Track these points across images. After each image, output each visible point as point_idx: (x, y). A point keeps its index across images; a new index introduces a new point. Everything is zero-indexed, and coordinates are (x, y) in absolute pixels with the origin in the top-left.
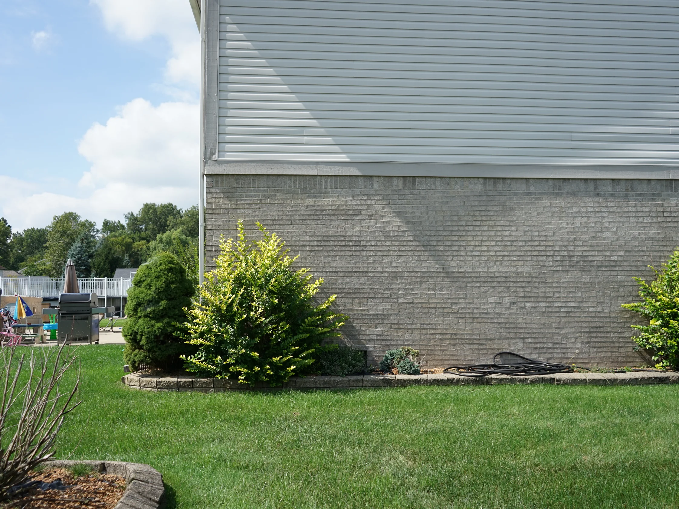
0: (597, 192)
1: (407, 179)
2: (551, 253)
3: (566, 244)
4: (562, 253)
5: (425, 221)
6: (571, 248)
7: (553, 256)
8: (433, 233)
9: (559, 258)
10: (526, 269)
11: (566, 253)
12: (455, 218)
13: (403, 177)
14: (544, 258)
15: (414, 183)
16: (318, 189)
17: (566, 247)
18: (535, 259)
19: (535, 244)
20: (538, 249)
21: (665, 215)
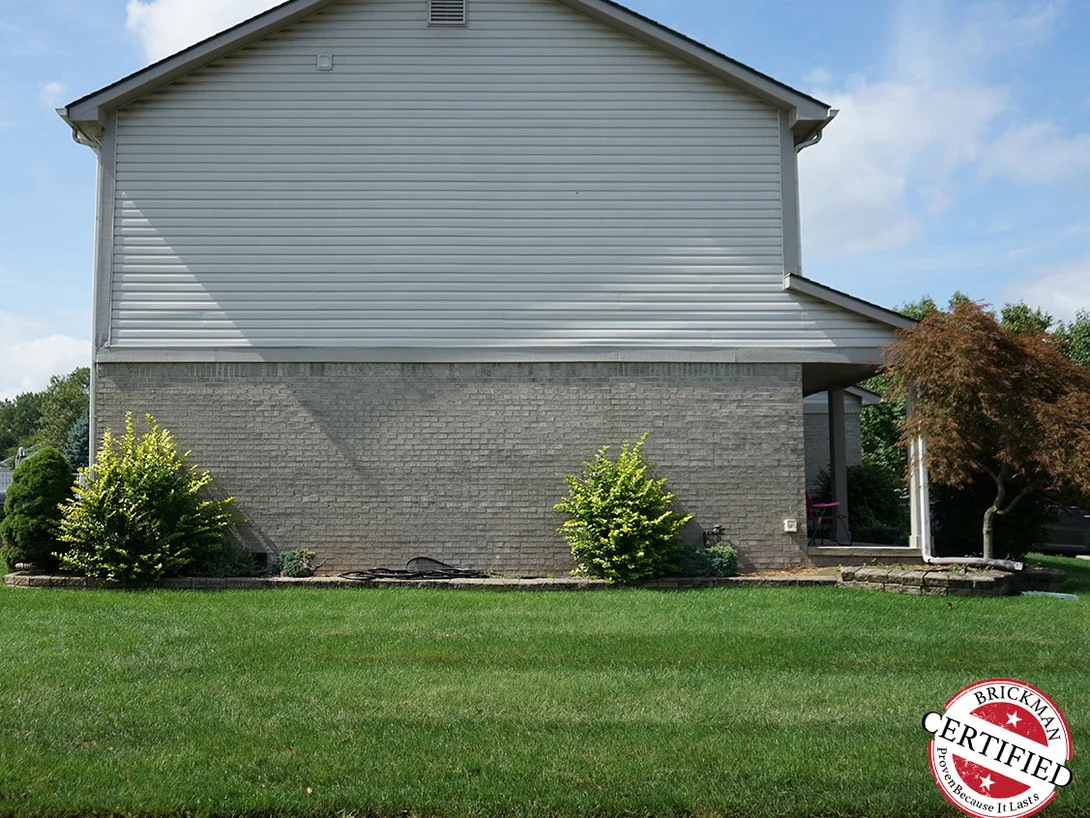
0: (533, 377)
1: (315, 366)
2: (477, 447)
3: (495, 436)
4: (490, 447)
5: (335, 411)
7: (479, 450)
8: (343, 424)
9: (486, 452)
10: (448, 464)
11: (494, 447)
12: (368, 408)
13: (311, 363)
14: (469, 452)
15: (323, 369)
16: (217, 377)
17: (494, 440)
18: (458, 453)
19: (459, 436)
20: (461, 442)
21: (613, 402)
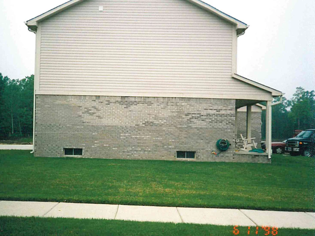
0: (158, 101)
2: (142, 120)
3: (146, 117)
4: (145, 121)
5: (102, 110)
6: (148, 119)
7: (142, 121)
8: (104, 113)
9: (144, 122)
10: (133, 125)
12: (112, 109)
13: (96, 96)
14: (139, 122)
15: (99, 98)
16: (69, 99)
17: (146, 118)
18: (136, 122)
19: (137, 117)
20: (137, 119)
21: (180, 109)
